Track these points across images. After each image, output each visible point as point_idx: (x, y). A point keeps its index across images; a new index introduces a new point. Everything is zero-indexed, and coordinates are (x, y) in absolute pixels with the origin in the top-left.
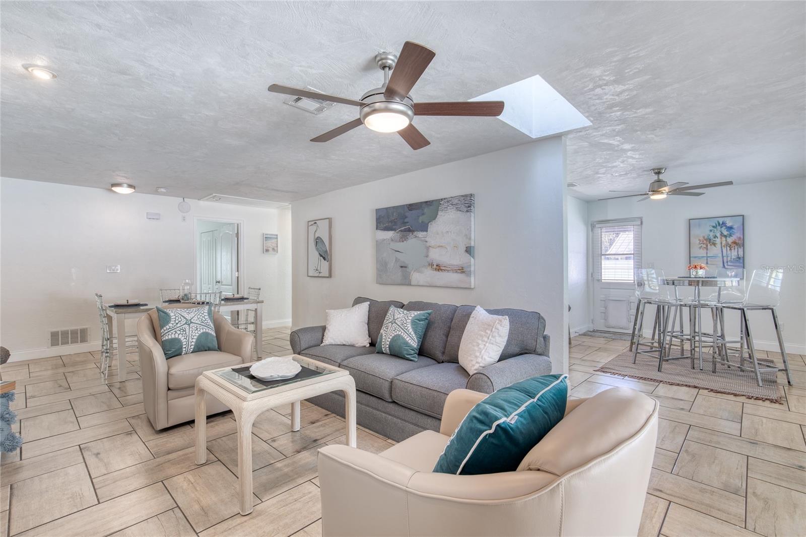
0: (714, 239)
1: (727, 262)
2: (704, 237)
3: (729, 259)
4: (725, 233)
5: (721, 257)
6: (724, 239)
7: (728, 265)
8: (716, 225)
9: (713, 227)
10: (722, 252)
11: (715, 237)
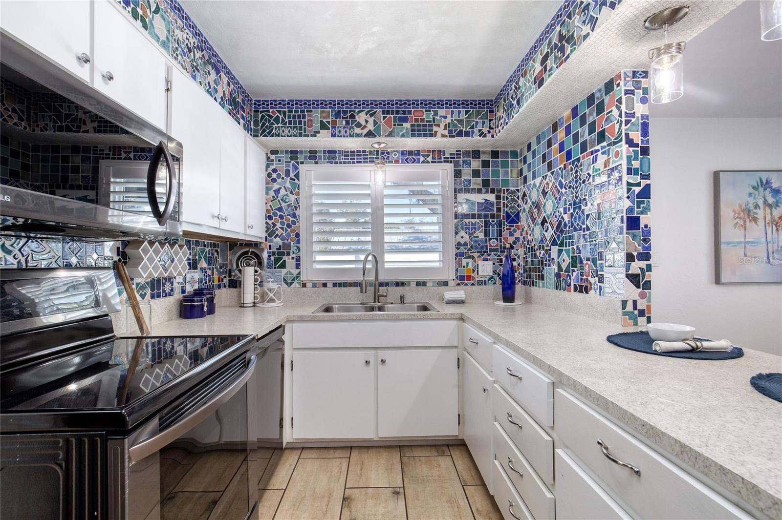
0: (755, 211)
1: (773, 253)
2: (740, 206)
3: (775, 247)
4: (771, 200)
5: (765, 244)
6: (768, 211)
7: (774, 258)
8: (758, 185)
9: (754, 188)
10: (766, 234)
11: (757, 206)
